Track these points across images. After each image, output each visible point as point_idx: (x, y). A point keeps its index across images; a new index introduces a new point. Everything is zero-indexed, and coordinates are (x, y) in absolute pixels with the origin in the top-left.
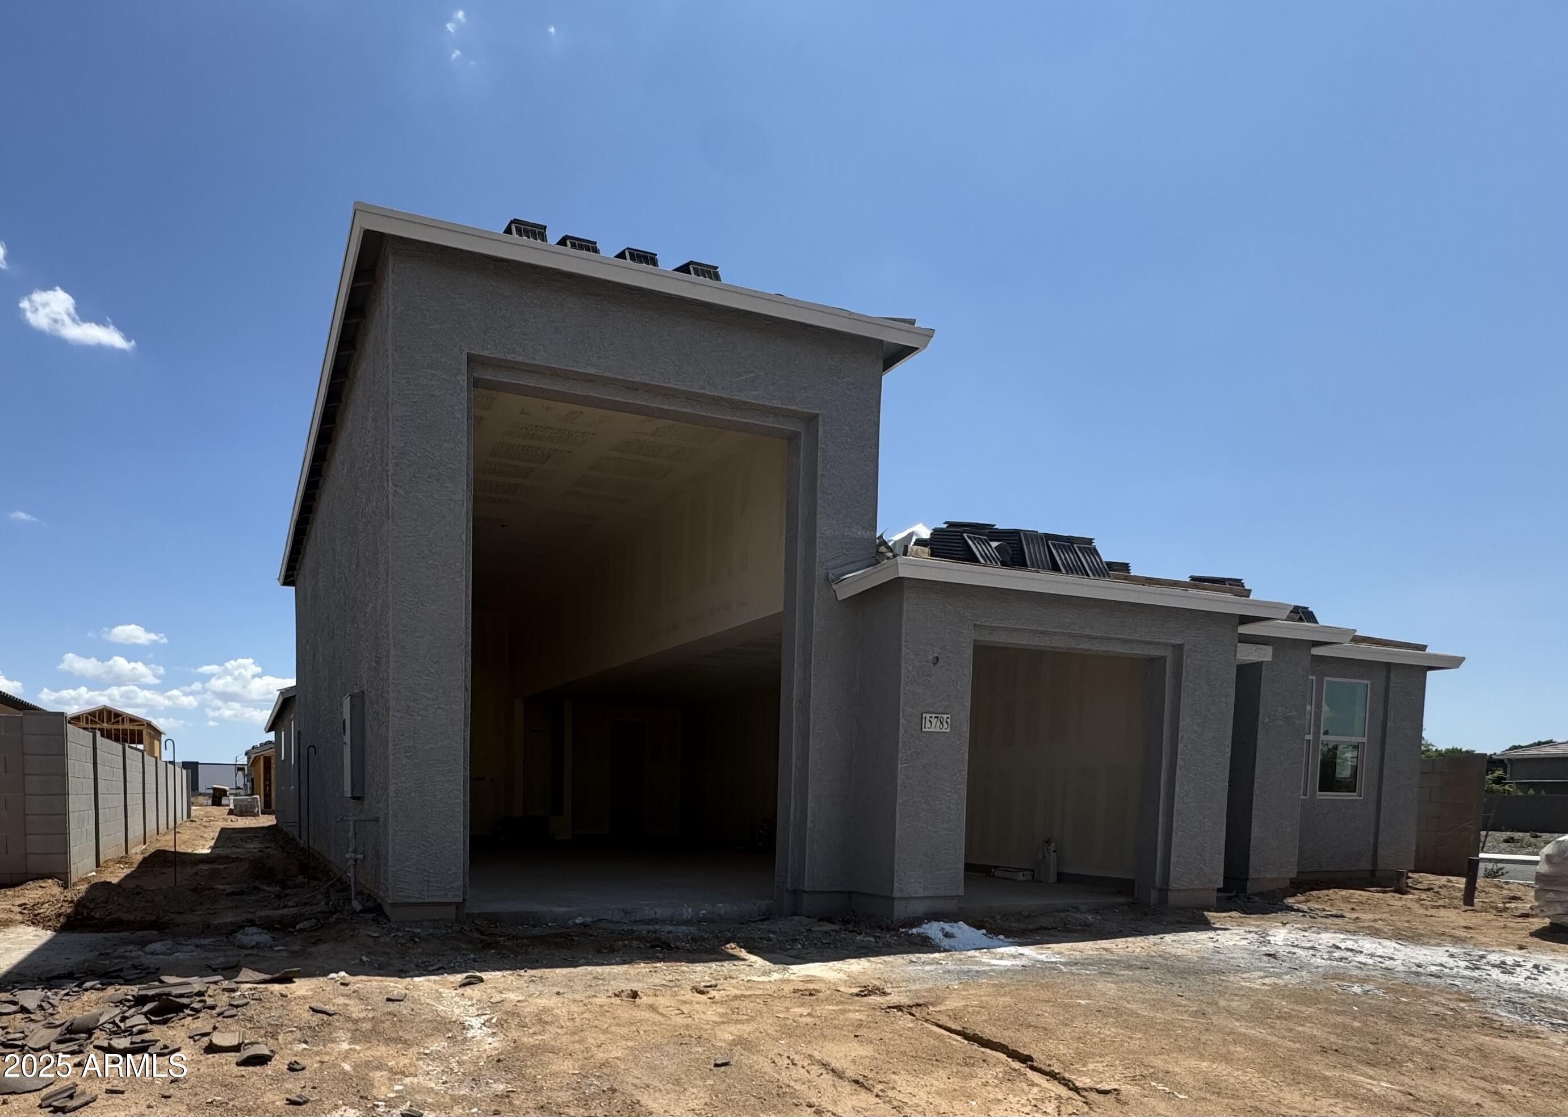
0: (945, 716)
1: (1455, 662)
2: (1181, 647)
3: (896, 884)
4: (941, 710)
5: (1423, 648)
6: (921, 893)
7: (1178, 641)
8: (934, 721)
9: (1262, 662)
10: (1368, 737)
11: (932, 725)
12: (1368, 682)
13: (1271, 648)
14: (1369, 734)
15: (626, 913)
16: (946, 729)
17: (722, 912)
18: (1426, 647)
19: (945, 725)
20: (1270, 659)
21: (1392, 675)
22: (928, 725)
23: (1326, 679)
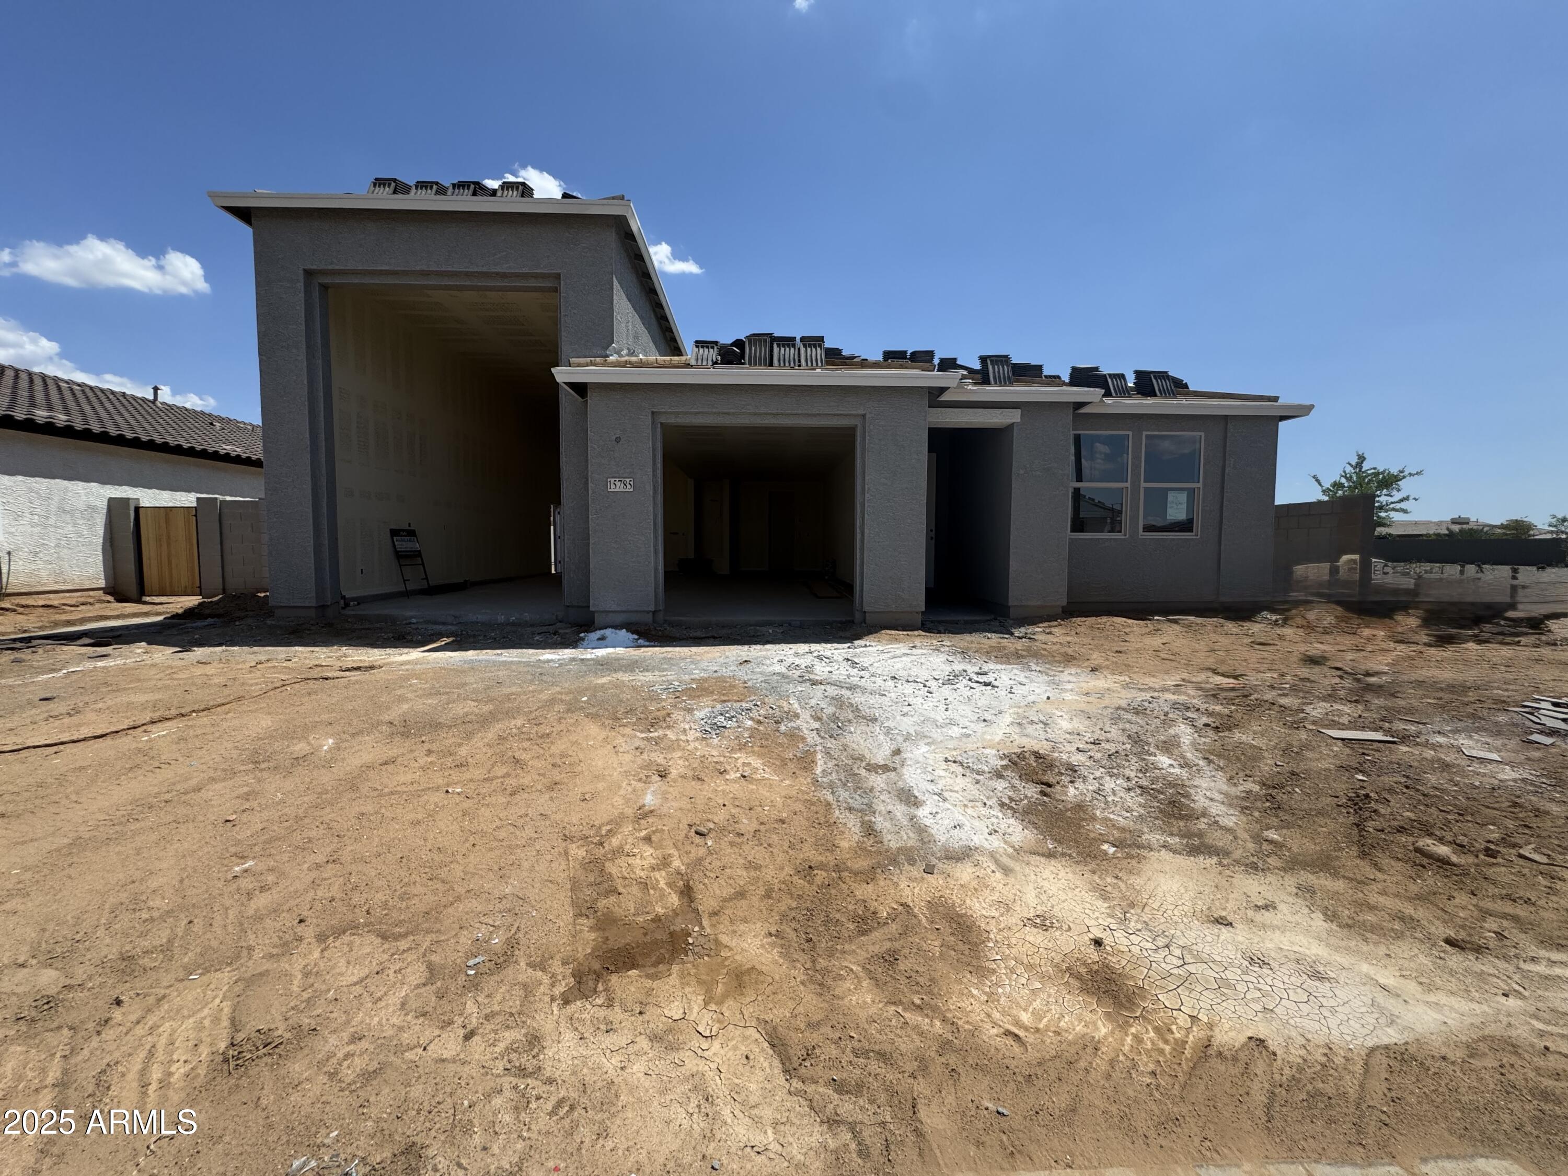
0: (628, 480)
1: (1304, 410)
2: (864, 416)
3: (592, 602)
4: (625, 475)
5: (1276, 399)
6: (614, 607)
7: (861, 412)
8: (618, 484)
9: (1013, 424)
10: (1204, 482)
11: (616, 486)
12: (1203, 434)
13: (1019, 411)
14: (1205, 478)
15: (456, 617)
16: (629, 489)
17: (528, 618)
18: (1278, 397)
19: (629, 486)
20: (1019, 420)
21: (1230, 426)
22: (613, 486)
23: (1145, 433)
